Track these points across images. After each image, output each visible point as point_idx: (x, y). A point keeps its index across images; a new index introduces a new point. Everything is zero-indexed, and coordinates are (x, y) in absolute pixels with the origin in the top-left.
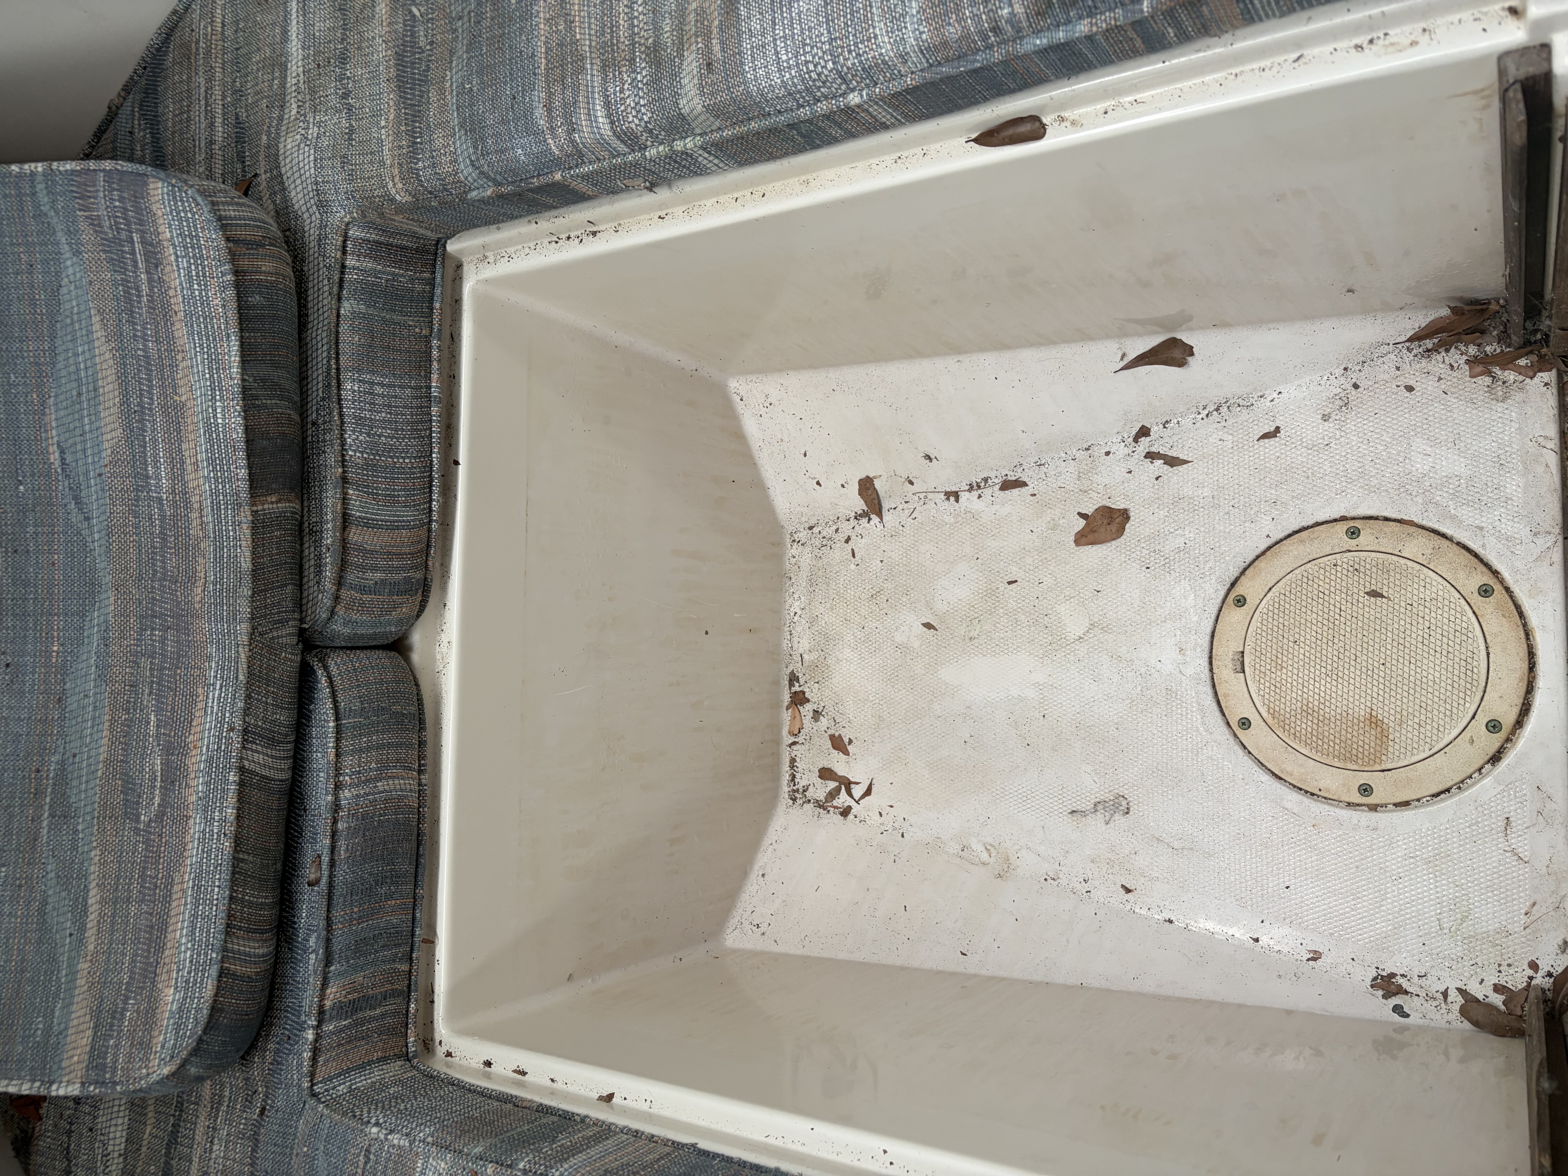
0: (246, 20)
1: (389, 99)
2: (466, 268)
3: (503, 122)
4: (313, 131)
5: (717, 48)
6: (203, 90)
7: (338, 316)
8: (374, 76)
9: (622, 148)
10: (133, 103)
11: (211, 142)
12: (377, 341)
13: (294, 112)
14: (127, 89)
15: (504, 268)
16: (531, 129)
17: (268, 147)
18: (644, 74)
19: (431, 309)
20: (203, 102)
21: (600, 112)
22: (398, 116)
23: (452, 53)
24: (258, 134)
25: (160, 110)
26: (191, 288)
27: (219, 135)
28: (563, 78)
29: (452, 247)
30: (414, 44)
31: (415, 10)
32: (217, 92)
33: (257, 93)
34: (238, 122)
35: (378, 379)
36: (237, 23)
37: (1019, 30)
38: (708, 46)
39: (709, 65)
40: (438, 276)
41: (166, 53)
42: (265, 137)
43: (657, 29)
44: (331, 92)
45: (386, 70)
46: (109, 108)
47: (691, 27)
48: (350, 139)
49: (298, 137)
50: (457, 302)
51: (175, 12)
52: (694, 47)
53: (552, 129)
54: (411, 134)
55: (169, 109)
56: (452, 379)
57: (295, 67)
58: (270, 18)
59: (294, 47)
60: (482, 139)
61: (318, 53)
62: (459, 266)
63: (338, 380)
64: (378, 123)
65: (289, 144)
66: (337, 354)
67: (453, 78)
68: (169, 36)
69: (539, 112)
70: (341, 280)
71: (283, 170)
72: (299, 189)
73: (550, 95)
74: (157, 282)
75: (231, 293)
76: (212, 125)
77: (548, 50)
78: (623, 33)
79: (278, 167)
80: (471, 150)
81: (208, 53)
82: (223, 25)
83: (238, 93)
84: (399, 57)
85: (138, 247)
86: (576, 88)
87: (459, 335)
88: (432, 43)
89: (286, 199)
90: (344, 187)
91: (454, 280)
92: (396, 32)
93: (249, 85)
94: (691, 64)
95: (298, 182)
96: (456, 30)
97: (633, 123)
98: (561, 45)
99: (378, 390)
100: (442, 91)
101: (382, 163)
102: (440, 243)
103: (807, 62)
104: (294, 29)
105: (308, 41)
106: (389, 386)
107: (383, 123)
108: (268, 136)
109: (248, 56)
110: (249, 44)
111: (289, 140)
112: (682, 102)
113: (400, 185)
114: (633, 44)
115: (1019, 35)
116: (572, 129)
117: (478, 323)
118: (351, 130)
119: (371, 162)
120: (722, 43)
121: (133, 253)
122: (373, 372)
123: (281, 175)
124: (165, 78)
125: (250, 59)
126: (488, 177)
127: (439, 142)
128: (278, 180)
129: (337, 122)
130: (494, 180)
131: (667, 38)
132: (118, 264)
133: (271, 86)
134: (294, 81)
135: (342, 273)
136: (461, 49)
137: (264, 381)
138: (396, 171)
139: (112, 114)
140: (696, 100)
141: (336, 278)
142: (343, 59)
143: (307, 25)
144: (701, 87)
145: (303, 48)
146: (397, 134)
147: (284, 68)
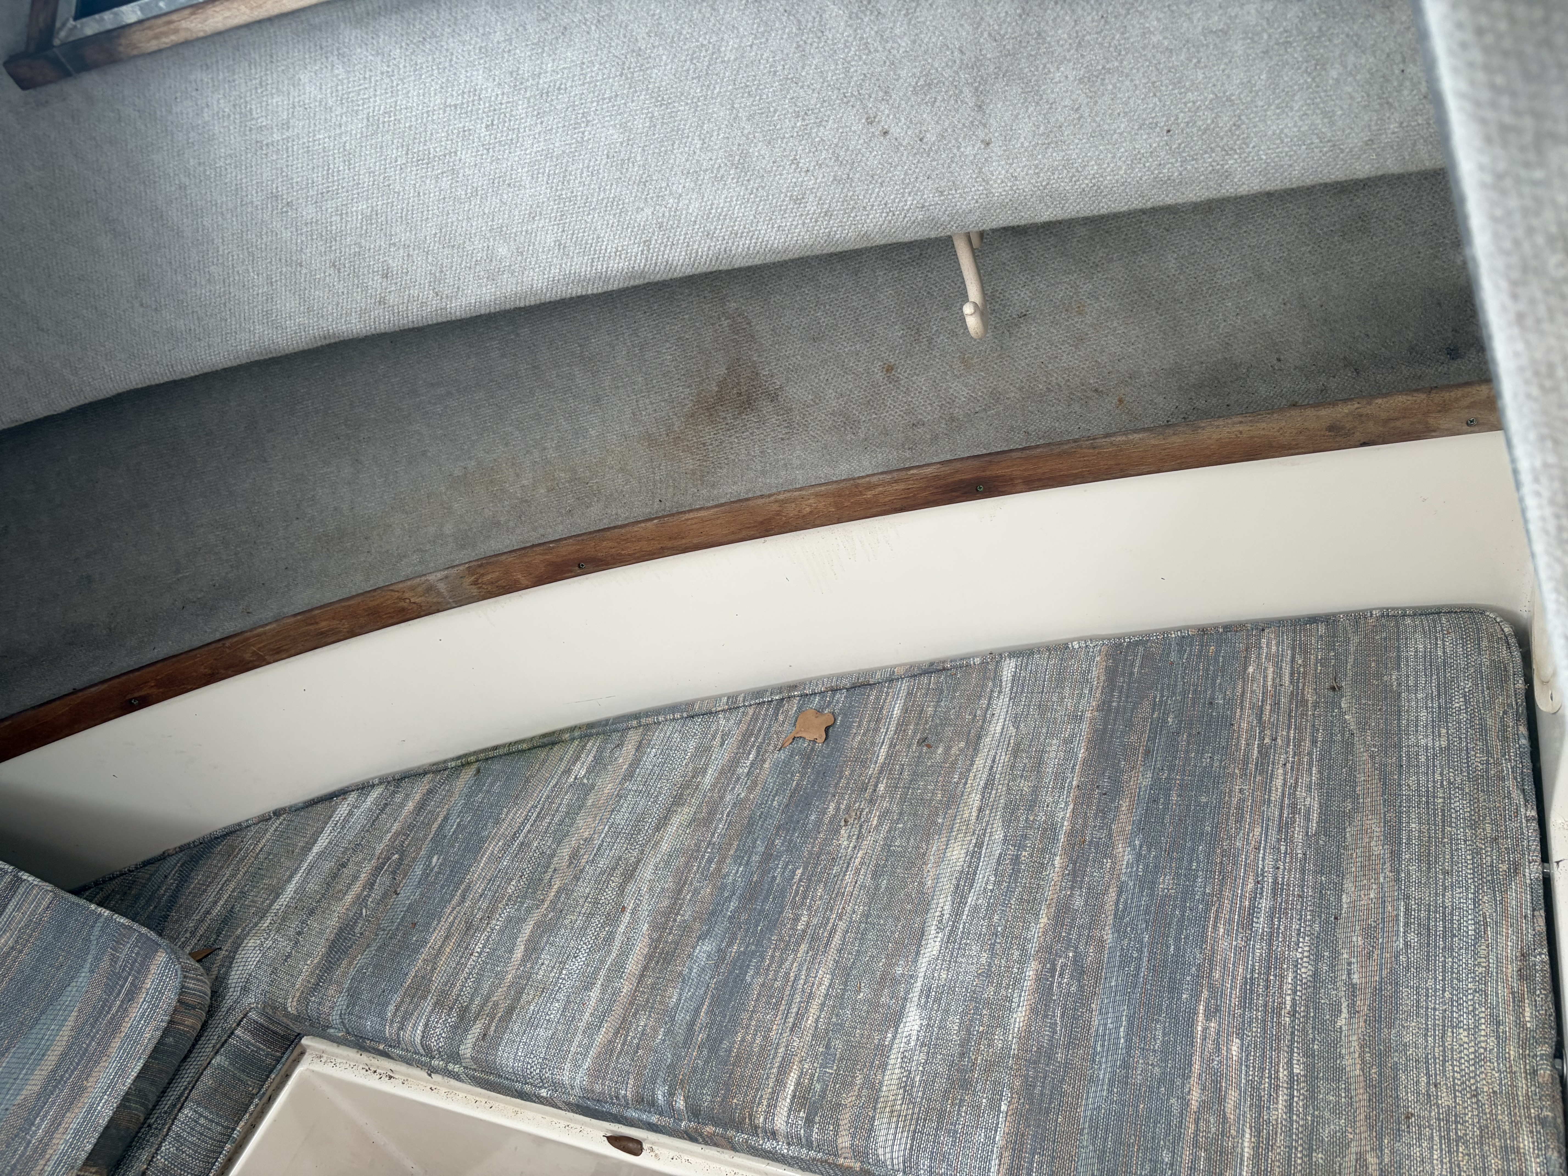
0: (275, 855)
1: (321, 950)
2: (306, 1056)
3: (371, 1002)
4: (269, 943)
5: (493, 1028)
6: (225, 879)
7: (209, 1063)
8: (321, 932)
9: (422, 1051)
10: (180, 859)
11: (208, 912)
12: (221, 1089)
13: (266, 925)
14: (182, 849)
15: (327, 1070)
16: (381, 1015)
17: (238, 937)
18: (452, 1020)
19: (268, 1077)
20: (219, 886)
21: (420, 1028)
22: (319, 963)
23: (368, 946)
24: (238, 926)
25: (192, 874)
26: (139, 1022)
27: (215, 912)
28: (414, 997)
29: (305, 1041)
30: (353, 928)
31: (364, 911)
32: (232, 885)
33: (253, 901)
34: (231, 911)
35: (206, 1114)
36: (269, 854)
37: (628, 1104)
38: (489, 1025)
39: (485, 1035)
40: (285, 1056)
41: (219, 843)
42: (240, 930)
43: (472, 1000)
44: (293, 926)
45: (330, 934)
46: (164, 853)
47: (487, 1009)
48: (286, 961)
49: (258, 942)
50: (287, 1076)
51: (239, 824)
52: (483, 1021)
53: (392, 1022)
54: (320, 978)
55: (198, 877)
56: (253, 1127)
57: (284, 899)
58: (288, 864)
59: (291, 888)
60: (354, 1005)
61: (300, 900)
62: (302, 1053)
63: (183, 1104)
64: (306, 960)
65: (251, 943)
66: (193, 1087)
67: (360, 960)
68: (227, 834)
69: (391, 1008)
70: (226, 1041)
71: (237, 956)
72: (238, 972)
73: (402, 1001)
74: (124, 1010)
75: (159, 1033)
76: (215, 903)
77: (416, 976)
78: (455, 991)
79: (235, 953)
80: (344, 1007)
81: (242, 860)
82: (261, 850)
83: (243, 894)
84: (341, 930)
85: (127, 984)
86: (417, 1006)
87: (275, 1100)
88: (361, 934)
89: (227, 973)
90: (264, 986)
91: (294, 1061)
92: (348, 915)
93: (252, 893)
94: (476, 1029)
95: (241, 968)
96: (378, 935)
97: (433, 1044)
98: (423, 978)
99: (202, 1121)
100: (350, 963)
101: (293, 985)
102: (299, 1036)
103: (528, 1063)
104: (296, 878)
105: (300, 890)
106: (211, 1121)
107: (309, 962)
108: (243, 930)
109: (263, 877)
110: (267, 870)
111: (252, 941)
112: (462, 1047)
113: (295, 1004)
114: (457, 1000)
115: (627, 1106)
116: (401, 1028)
117: (291, 1096)
118: (289, 956)
119: (288, 981)
120: (497, 1027)
121: (122, 987)
122: (206, 1108)
123: (234, 959)
124: (209, 857)
125: (263, 879)
126: (345, 1026)
127: (331, 992)
128: (230, 959)
129: (286, 946)
130: (347, 1029)
131: (474, 1008)
132: (110, 989)
133: (263, 902)
134: (278, 907)
135: (229, 1037)
136: (374, 947)
137: (140, 1091)
138: (298, 994)
139: (163, 857)
140: (469, 1050)
141: (223, 1039)
142: (312, 912)
143: (305, 881)
144: (475, 1045)
145: (295, 892)
146: (312, 973)
147: (277, 896)
